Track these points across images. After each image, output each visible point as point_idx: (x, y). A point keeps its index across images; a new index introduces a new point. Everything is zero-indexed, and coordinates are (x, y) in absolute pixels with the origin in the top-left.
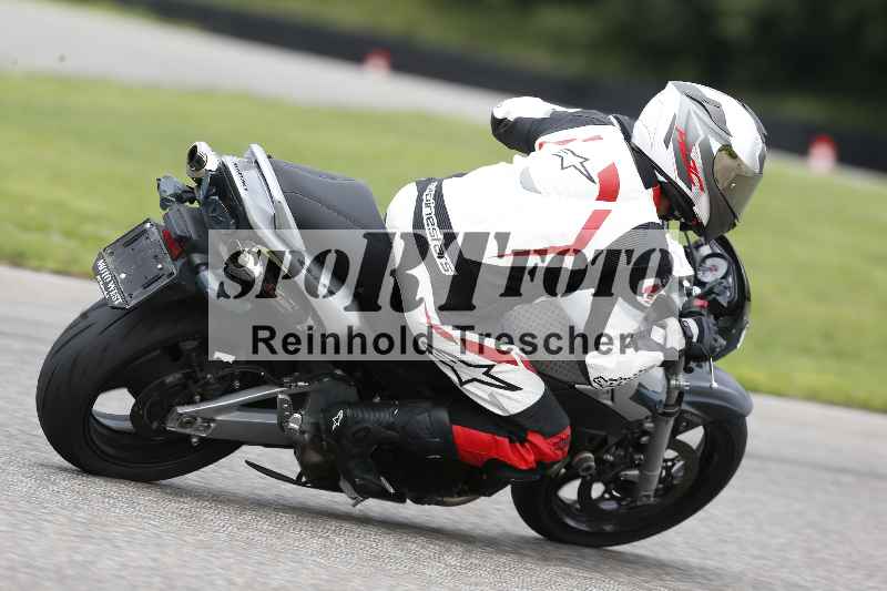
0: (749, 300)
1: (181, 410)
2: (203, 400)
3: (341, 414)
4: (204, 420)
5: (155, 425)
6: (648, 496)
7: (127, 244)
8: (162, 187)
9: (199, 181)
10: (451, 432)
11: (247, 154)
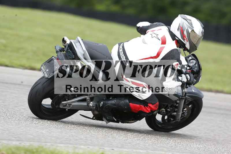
0: (201, 70)
1: (63, 103)
2: (68, 100)
3: (102, 103)
4: (69, 105)
5: (57, 106)
6: (179, 119)
7: (48, 62)
8: (56, 48)
9: (65, 46)
10: (129, 105)
11: (77, 39)
